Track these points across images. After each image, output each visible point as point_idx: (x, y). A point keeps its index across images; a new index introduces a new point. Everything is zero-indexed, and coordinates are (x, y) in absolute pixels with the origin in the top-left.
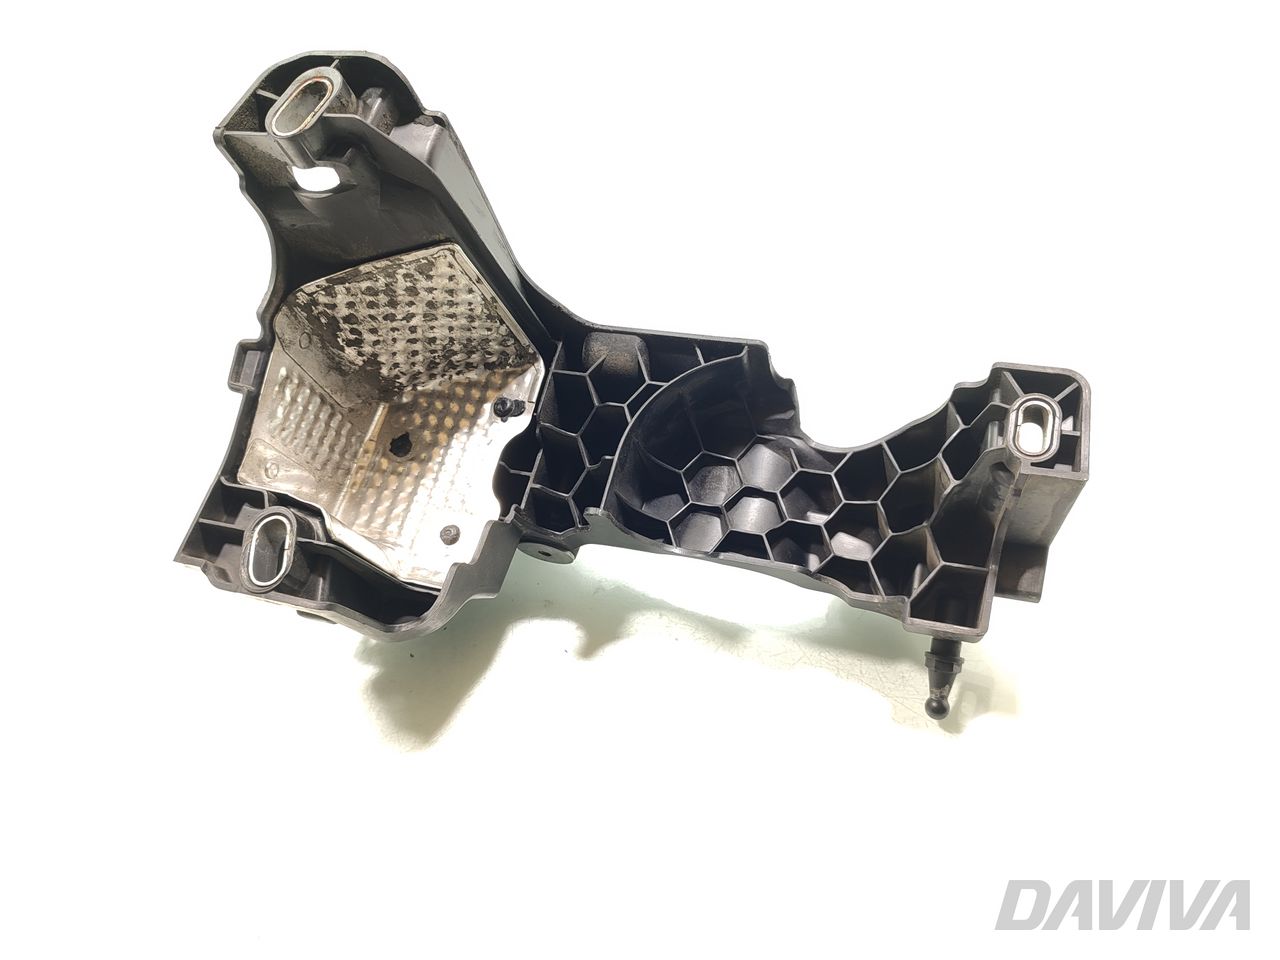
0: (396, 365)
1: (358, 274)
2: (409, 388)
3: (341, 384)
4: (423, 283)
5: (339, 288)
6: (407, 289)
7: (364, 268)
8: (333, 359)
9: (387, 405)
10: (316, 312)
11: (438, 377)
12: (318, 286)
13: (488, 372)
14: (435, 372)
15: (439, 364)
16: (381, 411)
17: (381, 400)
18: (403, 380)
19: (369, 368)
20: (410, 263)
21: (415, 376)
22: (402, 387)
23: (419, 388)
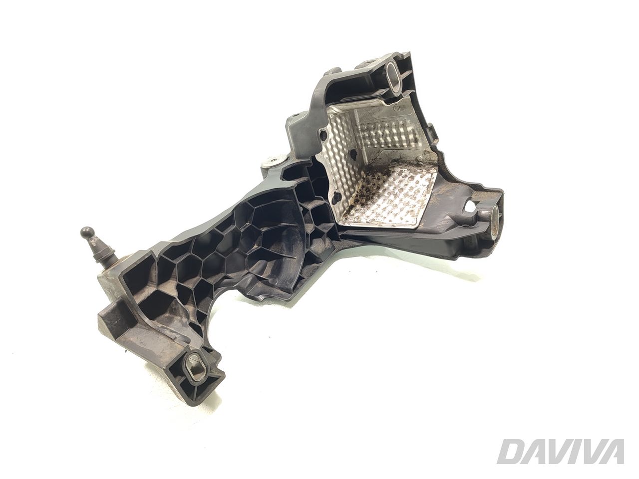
0: (379, 179)
1: (428, 192)
2: (364, 177)
3: (392, 157)
4: (407, 208)
5: (427, 183)
6: (408, 203)
7: (428, 196)
8: (402, 162)
9: (365, 165)
10: (424, 170)
11: (361, 189)
12: (433, 178)
13: (350, 205)
14: (364, 189)
15: (367, 192)
16: (366, 160)
17: (370, 164)
18: (370, 177)
19: (386, 170)
20: (419, 211)
21: (368, 183)
22: (367, 174)
23: (362, 180)
